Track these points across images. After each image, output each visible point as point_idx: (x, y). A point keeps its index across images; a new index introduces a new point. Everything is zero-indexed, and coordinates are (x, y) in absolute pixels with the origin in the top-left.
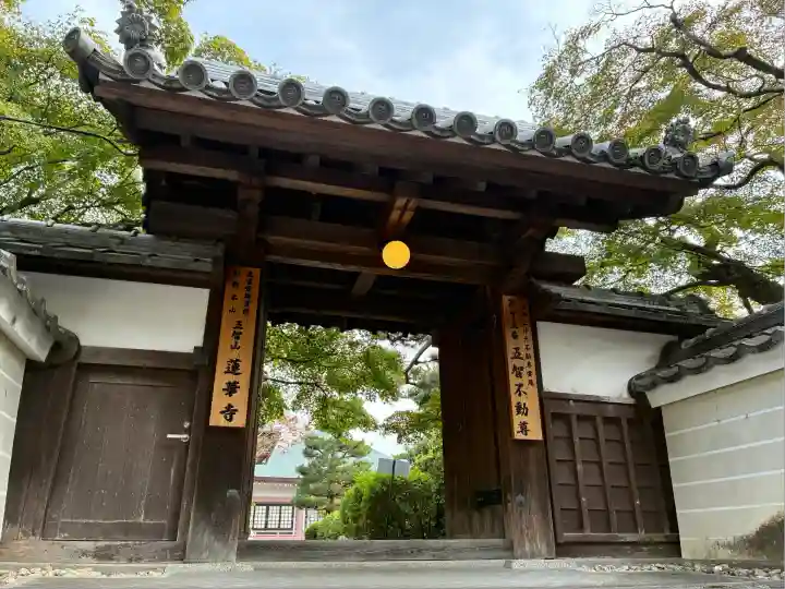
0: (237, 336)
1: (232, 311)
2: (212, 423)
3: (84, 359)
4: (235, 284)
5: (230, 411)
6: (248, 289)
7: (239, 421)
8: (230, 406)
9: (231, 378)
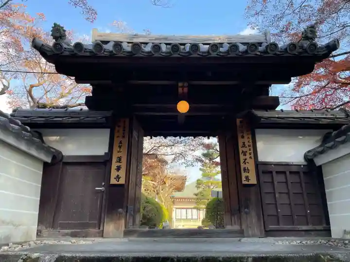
0: (120, 147)
1: (118, 137)
2: (111, 183)
3: (64, 160)
4: (119, 126)
5: (118, 178)
7: (122, 181)
8: (118, 175)
9: (119, 164)
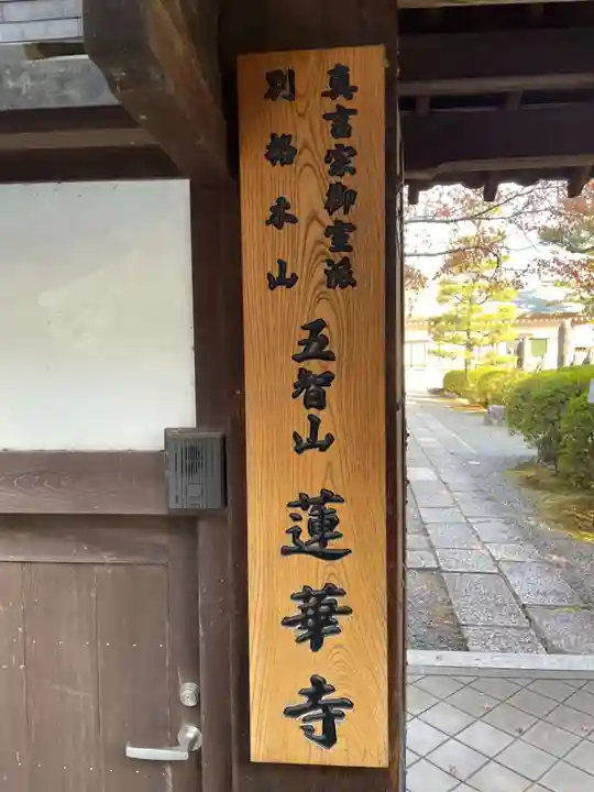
0: (312, 391)
1: (282, 279)
2: (258, 753)
4: (281, 151)
5: (323, 706)
6: (339, 160)
8: (319, 687)
9: (314, 573)
